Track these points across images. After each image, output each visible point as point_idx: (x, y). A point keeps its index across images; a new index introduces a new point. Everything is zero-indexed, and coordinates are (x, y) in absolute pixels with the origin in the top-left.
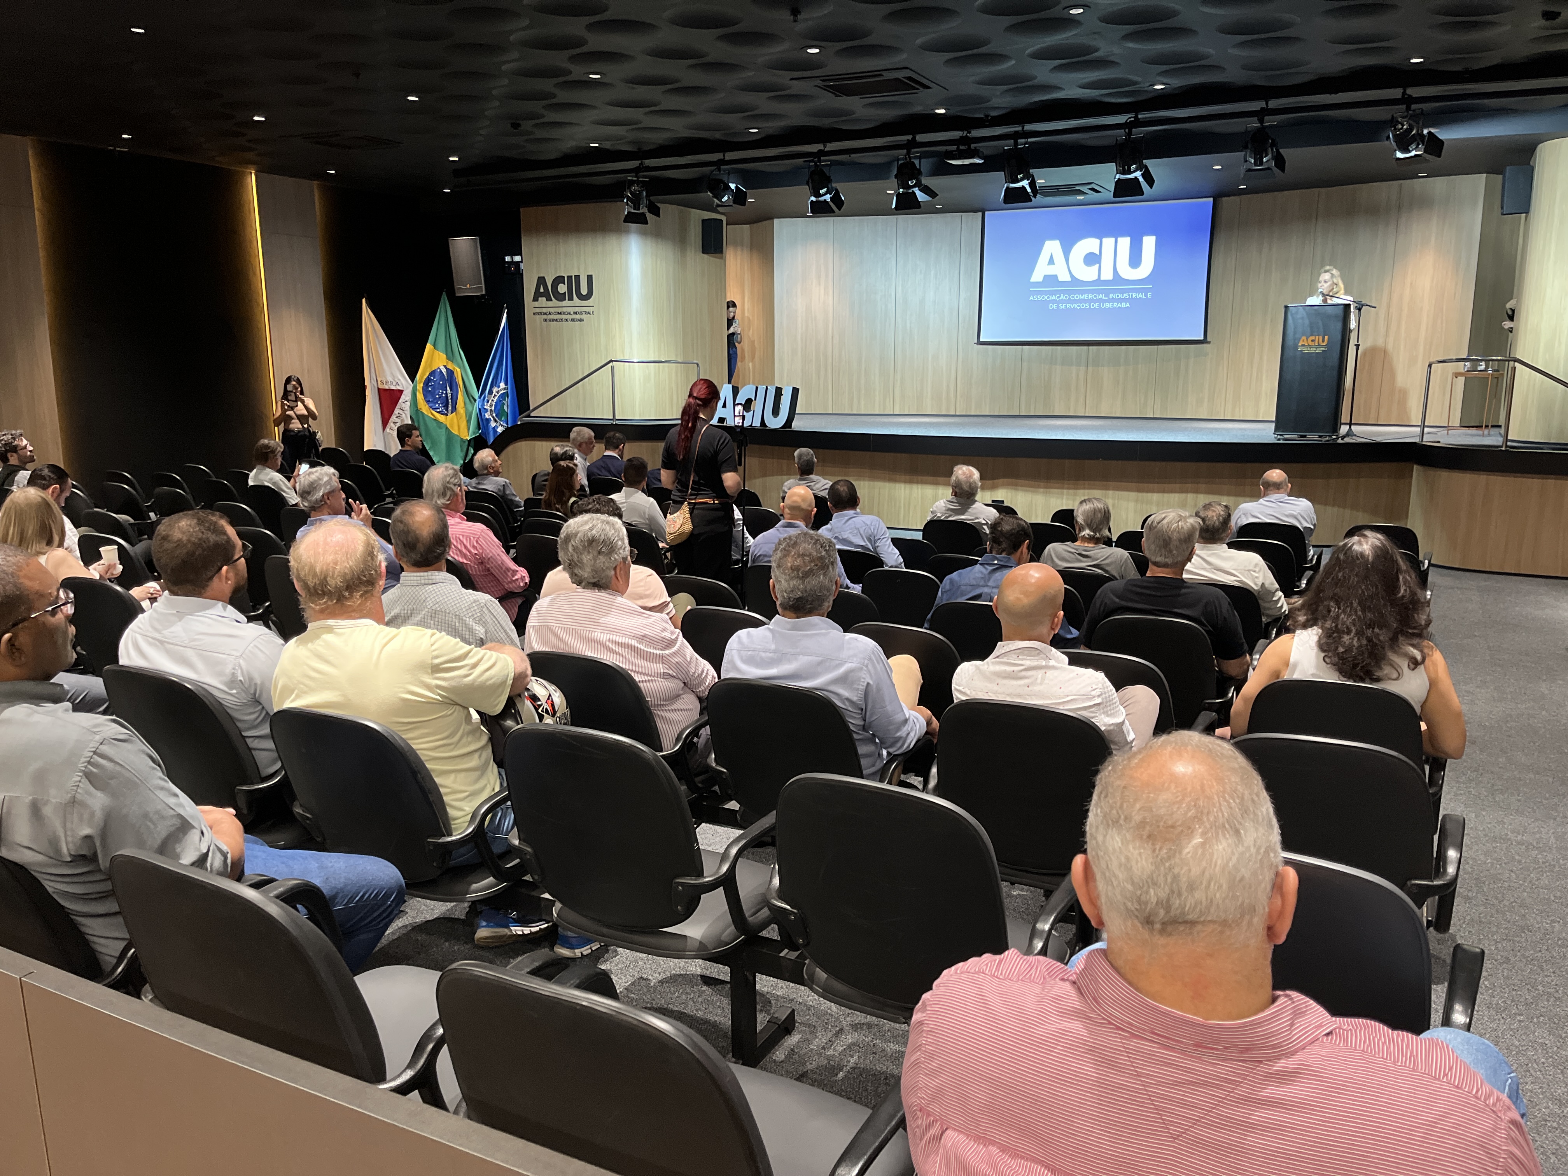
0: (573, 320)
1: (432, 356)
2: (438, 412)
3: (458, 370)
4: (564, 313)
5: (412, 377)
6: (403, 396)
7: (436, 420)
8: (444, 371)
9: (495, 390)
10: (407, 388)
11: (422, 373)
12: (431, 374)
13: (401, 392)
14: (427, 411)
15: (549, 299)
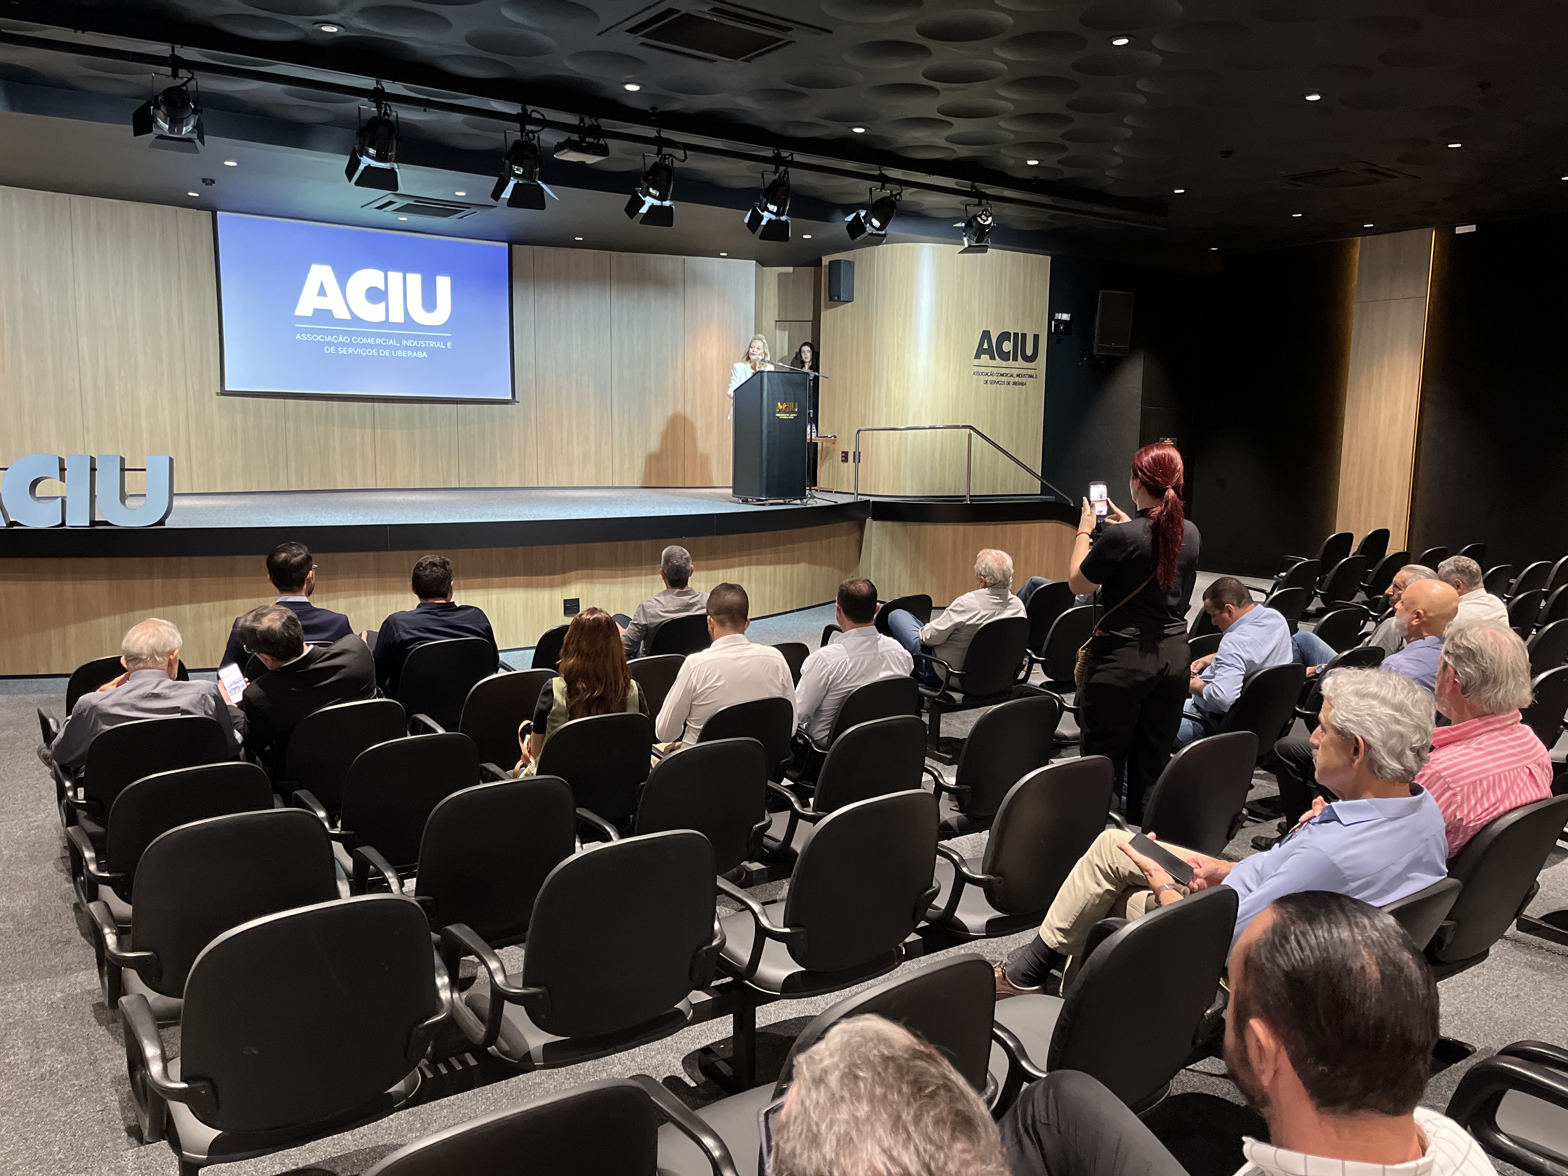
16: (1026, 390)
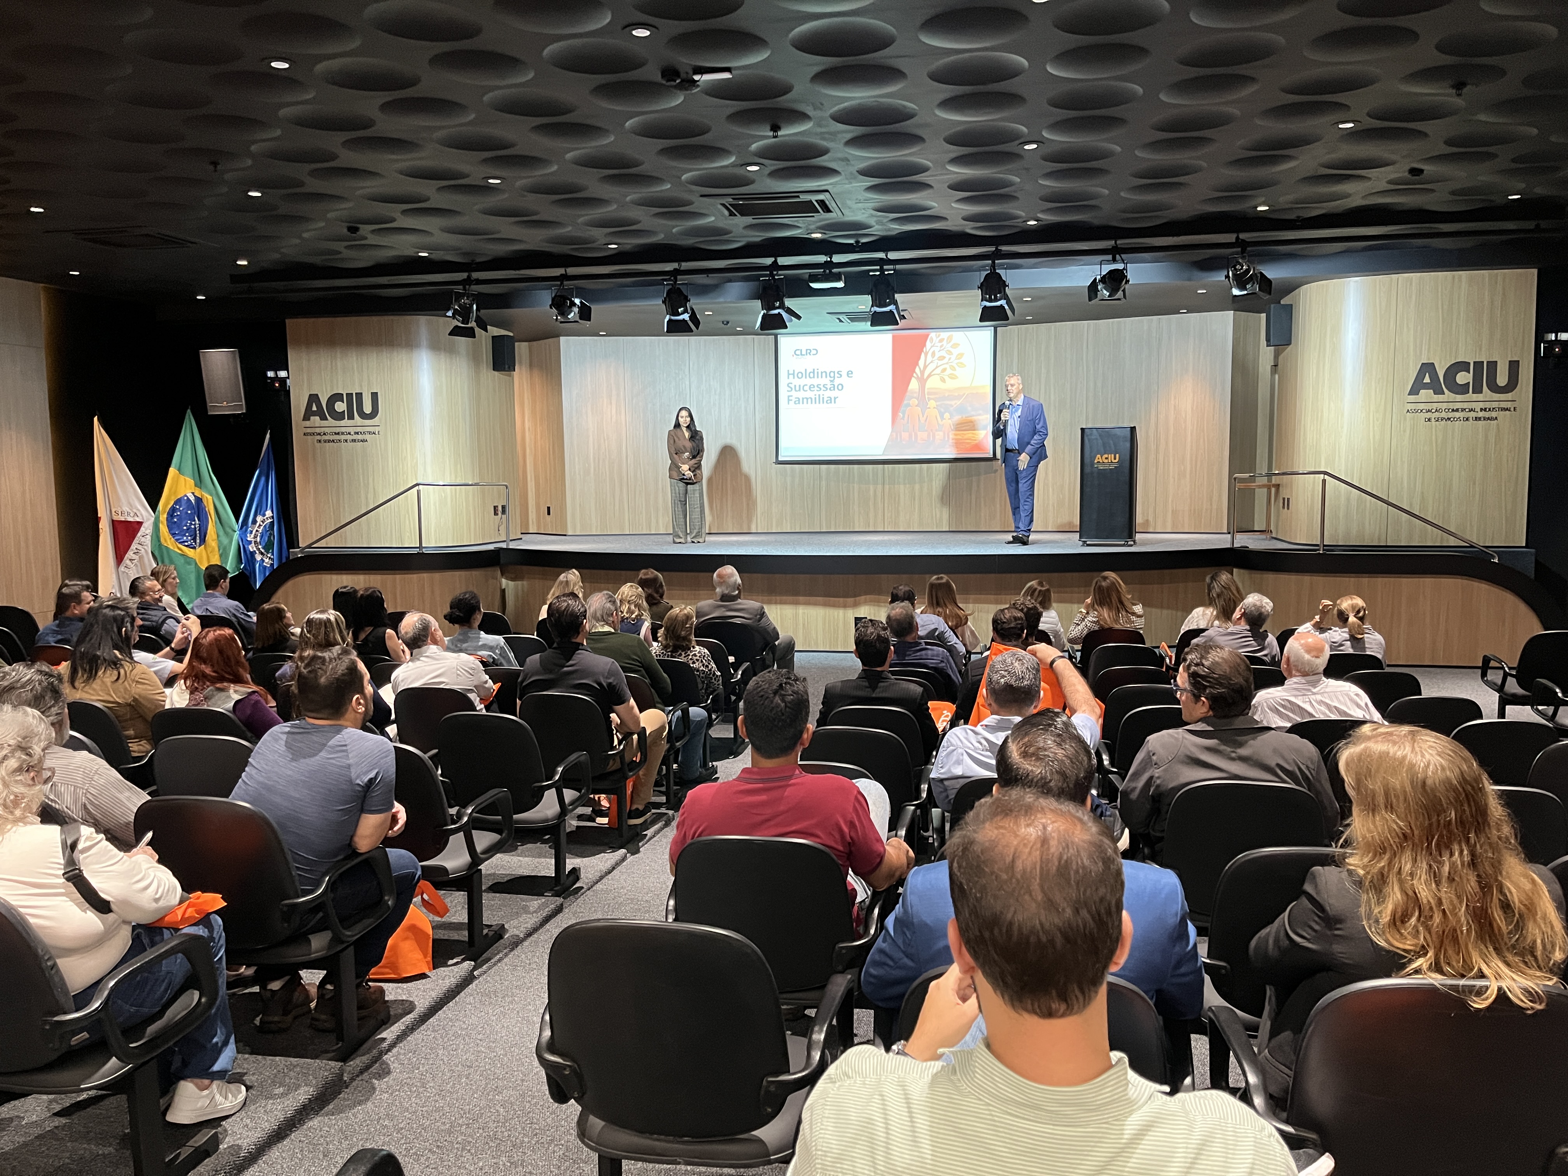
0: (354, 441)
1: (176, 481)
2: (186, 546)
3: (209, 497)
4: (343, 433)
5: (154, 506)
6: (142, 529)
7: (184, 555)
8: (192, 499)
9: (259, 519)
10: (148, 520)
11: (165, 502)
12: (176, 503)
13: (140, 524)
14: (172, 545)
15: (323, 418)
16: (1498, 425)
